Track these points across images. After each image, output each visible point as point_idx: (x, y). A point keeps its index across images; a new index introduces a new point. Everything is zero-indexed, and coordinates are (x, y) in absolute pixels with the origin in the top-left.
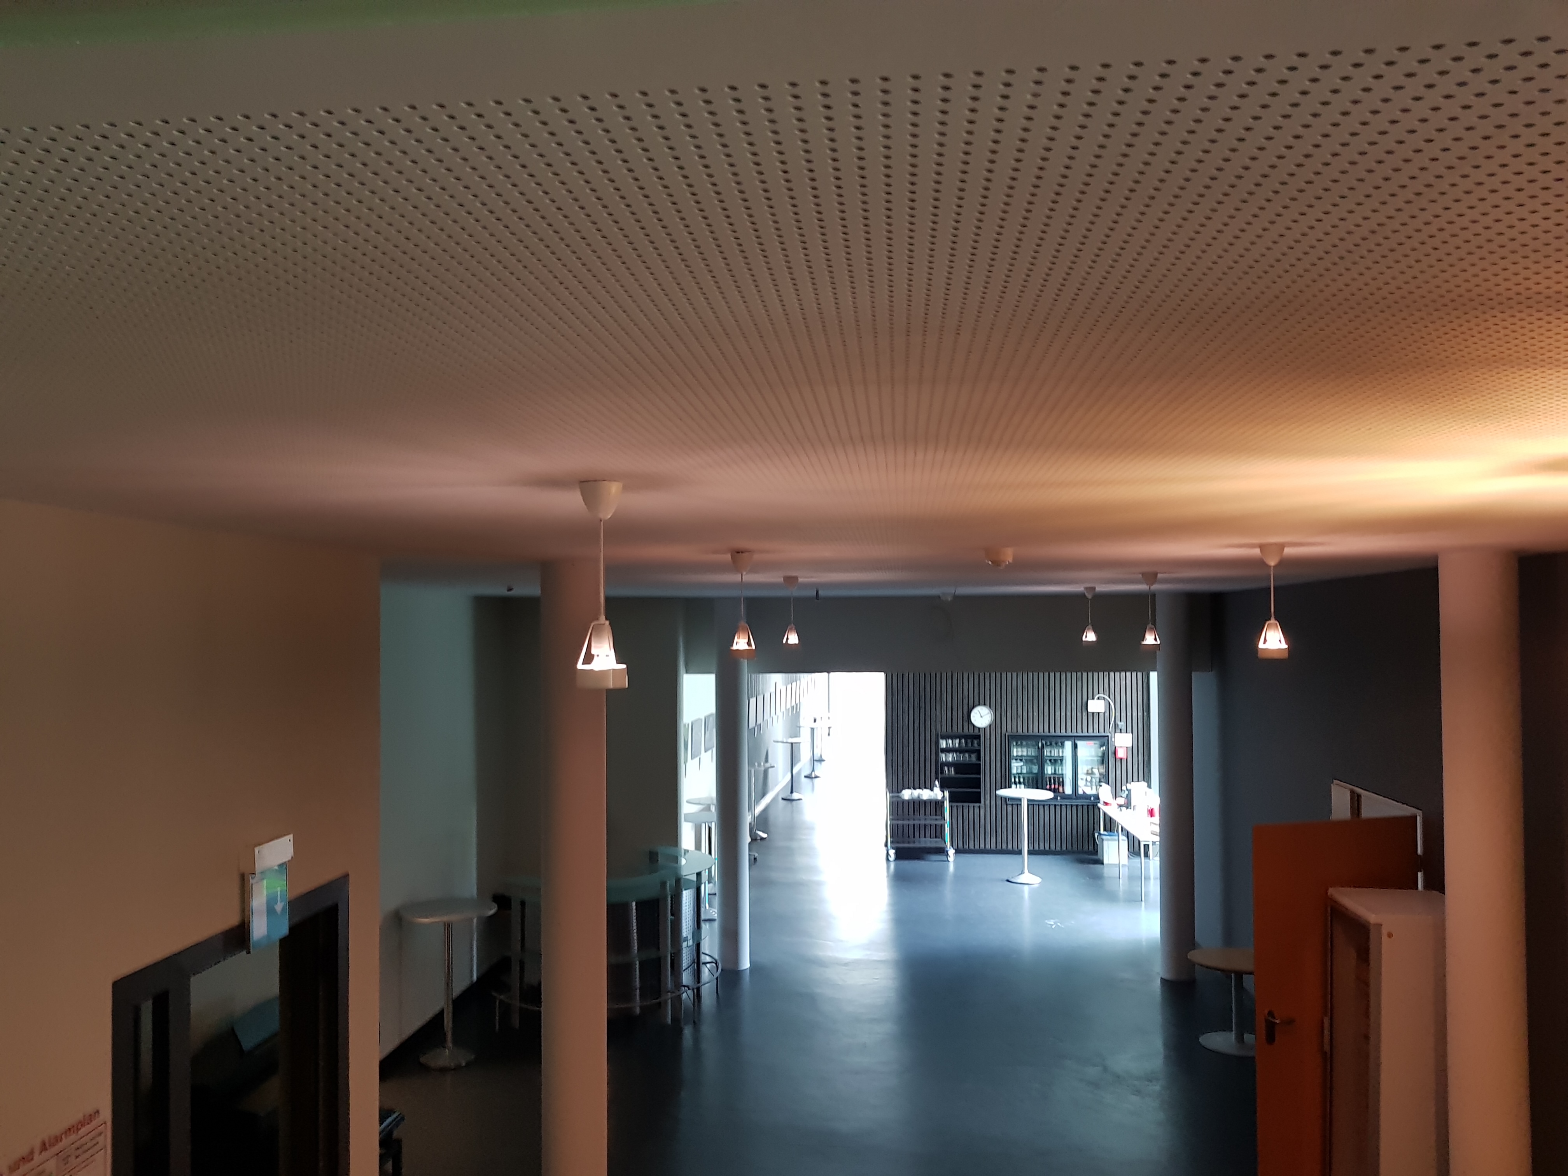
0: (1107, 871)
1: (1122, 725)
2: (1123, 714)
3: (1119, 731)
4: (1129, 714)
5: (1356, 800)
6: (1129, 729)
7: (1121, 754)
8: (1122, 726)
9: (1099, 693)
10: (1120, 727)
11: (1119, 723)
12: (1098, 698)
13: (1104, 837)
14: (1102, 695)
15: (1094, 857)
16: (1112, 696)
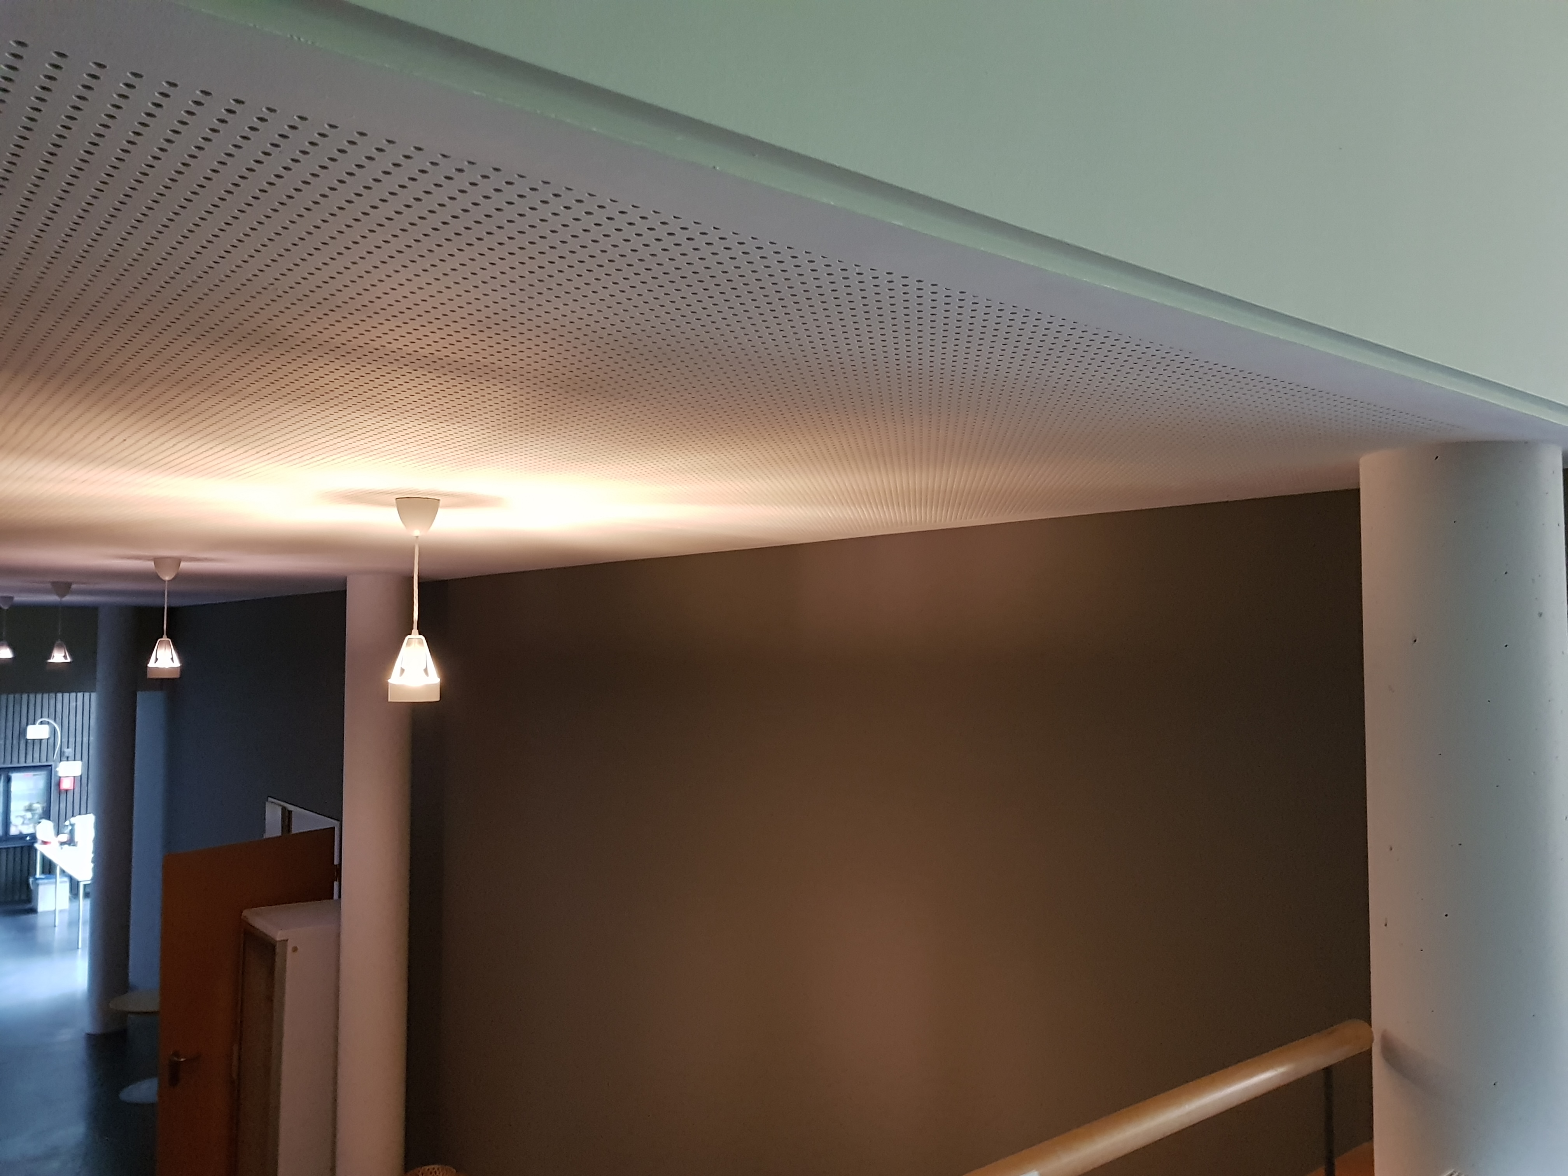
0: (41, 920)
1: (69, 751)
2: (72, 740)
3: (66, 759)
4: (79, 739)
5: (287, 816)
6: (78, 756)
7: (66, 784)
8: (69, 753)
9: (41, 717)
10: (67, 754)
11: (66, 750)
12: (41, 723)
13: (40, 881)
14: (47, 720)
15: (28, 906)
16: (59, 719)
